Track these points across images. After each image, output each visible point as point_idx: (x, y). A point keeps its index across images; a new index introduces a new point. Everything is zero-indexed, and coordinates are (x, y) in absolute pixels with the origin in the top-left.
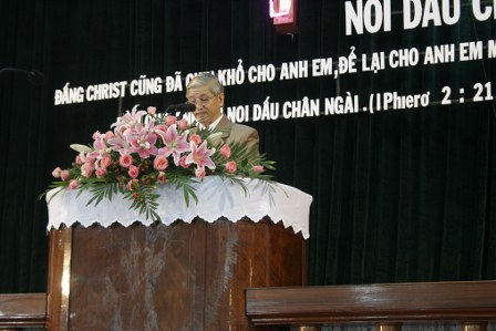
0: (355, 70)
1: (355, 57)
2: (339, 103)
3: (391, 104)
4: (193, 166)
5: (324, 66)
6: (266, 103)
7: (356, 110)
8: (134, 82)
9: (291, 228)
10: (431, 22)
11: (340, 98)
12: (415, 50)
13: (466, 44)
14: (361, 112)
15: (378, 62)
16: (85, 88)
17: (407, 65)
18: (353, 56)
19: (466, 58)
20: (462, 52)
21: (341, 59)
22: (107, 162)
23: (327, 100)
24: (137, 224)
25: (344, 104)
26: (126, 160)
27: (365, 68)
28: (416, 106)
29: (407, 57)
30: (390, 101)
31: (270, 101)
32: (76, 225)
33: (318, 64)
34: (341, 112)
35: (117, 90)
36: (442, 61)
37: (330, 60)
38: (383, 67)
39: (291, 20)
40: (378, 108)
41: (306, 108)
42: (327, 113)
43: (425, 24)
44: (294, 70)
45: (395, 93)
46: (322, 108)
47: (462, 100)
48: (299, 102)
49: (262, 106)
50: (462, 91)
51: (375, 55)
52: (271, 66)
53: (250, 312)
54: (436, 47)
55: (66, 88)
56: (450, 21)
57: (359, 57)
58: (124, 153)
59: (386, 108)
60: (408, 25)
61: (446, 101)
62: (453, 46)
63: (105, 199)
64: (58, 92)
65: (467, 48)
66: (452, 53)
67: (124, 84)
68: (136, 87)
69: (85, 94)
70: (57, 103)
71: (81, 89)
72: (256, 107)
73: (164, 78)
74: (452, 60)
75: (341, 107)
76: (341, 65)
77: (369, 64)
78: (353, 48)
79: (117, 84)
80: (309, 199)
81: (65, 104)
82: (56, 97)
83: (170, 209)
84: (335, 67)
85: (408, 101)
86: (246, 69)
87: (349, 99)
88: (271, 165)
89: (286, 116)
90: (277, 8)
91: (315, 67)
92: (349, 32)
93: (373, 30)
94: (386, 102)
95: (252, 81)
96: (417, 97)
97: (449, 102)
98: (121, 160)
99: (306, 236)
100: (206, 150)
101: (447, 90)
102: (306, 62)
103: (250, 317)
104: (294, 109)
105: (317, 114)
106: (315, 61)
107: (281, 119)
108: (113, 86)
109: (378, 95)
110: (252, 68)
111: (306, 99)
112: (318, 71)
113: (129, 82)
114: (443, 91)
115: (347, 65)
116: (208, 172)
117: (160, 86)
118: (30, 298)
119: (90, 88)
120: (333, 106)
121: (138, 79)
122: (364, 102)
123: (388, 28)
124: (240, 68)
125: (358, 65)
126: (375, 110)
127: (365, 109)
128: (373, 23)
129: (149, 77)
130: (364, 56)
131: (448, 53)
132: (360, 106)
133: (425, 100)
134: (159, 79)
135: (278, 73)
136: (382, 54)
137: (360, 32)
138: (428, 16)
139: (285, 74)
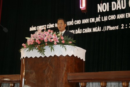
0: (100, 21)
1: (100, 17)
2: (96, 29)
3: (109, 29)
5: (93, 20)
6: (79, 29)
8: (48, 25)
9: (80, 58)
10: (119, 8)
11: (96, 28)
12: (115, 15)
13: (127, 14)
14: (101, 31)
15: (106, 19)
16: (37, 27)
17: (113, 19)
18: (99, 17)
19: (127, 17)
20: (127, 15)
21: (97, 18)
23: (93, 28)
25: (97, 29)
27: (102, 20)
28: (115, 29)
29: (113, 17)
30: (109, 28)
31: (80, 29)
33: (91, 19)
34: (97, 31)
35: (44, 27)
36: (121, 18)
37: (94, 18)
38: (107, 20)
39: (85, 9)
40: (106, 30)
41: (88, 30)
42: (93, 31)
43: (117, 9)
44: (85, 21)
45: (110, 26)
46: (92, 30)
47: (126, 27)
48: (87, 29)
49: (78, 30)
50: (126, 25)
51: (105, 17)
52: (80, 20)
54: (120, 15)
55: (32, 27)
56: (123, 8)
57: (101, 17)
58: (37, 39)
59: (108, 30)
60: (113, 9)
61: (122, 28)
62: (124, 14)
65: (128, 14)
67: (45, 26)
68: (48, 26)
69: (36, 28)
70: (30, 30)
71: (36, 27)
72: (76, 30)
73: (55, 24)
74: (124, 17)
75: (97, 30)
76: (97, 20)
77: (103, 19)
78: (100, 15)
79: (44, 26)
80: (85, 51)
81: (32, 31)
82: (30, 29)
84: (95, 20)
85: (113, 28)
86: (74, 21)
87: (98, 28)
89: (83, 32)
90: (82, 6)
91: (90, 20)
92: (98, 12)
93: (104, 11)
94: (108, 28)
95: (75, 24)
96: (115, 27)
97: (123, 28)
98: (36, 41)
99: (84, 60)
100: (57, 38)
101: (123, 25)
102: (88, 19)
104: (85, 31)
105: (91, 32)
106: (90, 19)
107: (82, 33)
108: (43, 26)
109: (106, 27)
110: (75, 21)
111: (88, 28)
112: (91, 21)
114: (122, 25)
115: (98, 19)
117: (54, 26)
119: (38, 27)
121: (49, 24)
122: (102, 29)
123: (108, 10)
124: (72, 21)
125: (101, 19)
126: (105, 30)
127: (102, 30)
128: (104, 9)
129: (51, 24)
130: (102, 17)
131: (123, 16)
132: (101, 30)
133: (117, 28)
134: (53, 24)
135: (82, 22)
136: (107, 16)
137: (101, 11)
138: (118, 7)
139: (83, 22)
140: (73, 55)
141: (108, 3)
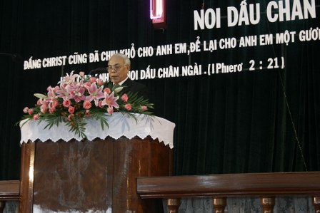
0: (199, 50)
1: (199, 43)
2: (190, 69)
3: (220, 70)
4: (106, 106)
5: (181, 48)
6: (148, 69)
7: (200, 73)
8: (71, 56)
9: (163, 142)
10: (243, 23)
11: (191, 66)
12: (234, 39)
13: (263, 36)
14: (203, 75)
15: (213, 46)
16: (42, 60)
17: (229, 47)
18: (198, 42)
19: (264, 44)
20: (261, 40)
21: (191, 44)
22: (55, 104)
23: (183, 67)
24: (73, 140)
25: (193, 70)
26: (67, 103)
27: (205, 49)
28: (235, 71)
29: (230, 43)
30: (220, 68)
31: (150, 68)
32: (38, 141)
33: (178, 47)
34: (191, 74)
35: (61, 61)
36: (250, 45)
37: (185, 44)
38: (216, 49)
39: (163, 21)
40: (213, 72)
41: (171, 72)
42: (183, 75)
43: (240, 24)
44: (164, 50)
45: (223, 64)
46: (180, 72)
47: (261, 68)
48: (167, 69)
49: (146, 71)
50: (261, 63)
51: (211, 42)
52: (151, 47)
53: (139, 191)
54: (246, 37)
55: (30, 60)
56: (254, 22)
57: (202, 43)
58: (66, 99)
59: (217, 72)
60: (230, 24)
61: (252, 69)
62: (256, 36)
63: (55, 126)
64: (26, 62)
65: (264, 38)
66: (255, 41)
67: (65, 57)
68: (72, 60)
69: (42, 63)
70: (25, 68)
71: (39, 60)
72: (142, 71)
73: (88, 54)
74: (256, 44)
75: (192, 71)
76: (191, 47)
77: (208, 47)
78: (198, 37)
79: (60, 57)
80: (173, 125)
81: (30, 69)
82: (25, 65)
83: (92, 131)
84: (188, 48)
85: (230, 68)
86: (136, 49)
87: (196, 67)
88: (151, 106)
89: (160, 77)
90: (154, 14)
91: (176, 48)
92: (196, 28)
93: (210, 27)
94: (218, 69)
95: (140, 56)
96: (235, 66)
97: (254, 69)
98: (64, 103)
99: (172, 147)
100: (114, 97)
101: (252, 62)
102: (171, 45)
103: (139, 194)
104: (164, 73)
105: (178, 75)
106: (176, 45)
107: (157, 78)
108: (59, 59)
109: (213, 65)
110: (140, 49)
111: (171, 67)
112: (178, 50)
113: (68, 57)
114: (250, 62)
115: (195, 47)
116: (115, 110)
117: (86, 59)
118: (11, 183)
119: (45, 59)
120: (187, 71)
121: (73, 55)
122: (204, 69)
123: (218, 26)
124: (133, 48)
125: (201, 47)
126: (211, 73)
127: (205, 73)
128: (210, 23)
129: (79, 54)
130: (205, 42)
131: (253, 41)
132: (203, 71)
133: (240, 67)
134: (85, 55)
135: (155, 51)
136: (215, 41)
137: (202, 28)
138: (241, 20)
139: (159, 52)
140: (149, 137)
141: (218, 10)
